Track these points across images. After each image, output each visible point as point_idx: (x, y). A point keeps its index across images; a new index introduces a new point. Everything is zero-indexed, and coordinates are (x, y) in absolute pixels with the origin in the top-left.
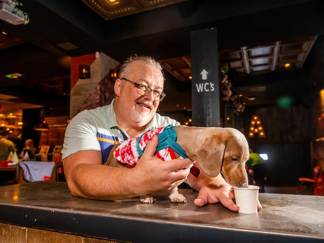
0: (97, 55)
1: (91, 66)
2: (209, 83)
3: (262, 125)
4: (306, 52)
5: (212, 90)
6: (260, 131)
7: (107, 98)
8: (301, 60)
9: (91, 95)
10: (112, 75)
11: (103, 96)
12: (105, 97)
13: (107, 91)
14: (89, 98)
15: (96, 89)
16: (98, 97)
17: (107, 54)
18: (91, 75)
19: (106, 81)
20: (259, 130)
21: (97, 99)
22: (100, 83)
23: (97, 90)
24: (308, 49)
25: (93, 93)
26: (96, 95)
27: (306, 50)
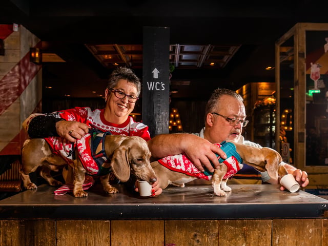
0: (16, 28)
1: (5, 40)
2: (160, 82)
3: (180, 118)
4: (231, 55)
5: (162, 90)
6: (178, 125)
7: (27, 82)
8: (225, 61)
9: (5, 77)
10: (33, 55)
11: (23, 80)
12: (25, 81)
13: (27, 73)
14: (3, 81)
15: (13, 70)
16: (17, 80)
17: (27, 28)
18: (6, 52)
19: (26, 61)
20: (177, 123)
21: (15, 83)
22: (19, 64)
23: (15, 72)
24: (233, 53)
25: (8, 75)
26: (13, 77)
27: (231, 53)
